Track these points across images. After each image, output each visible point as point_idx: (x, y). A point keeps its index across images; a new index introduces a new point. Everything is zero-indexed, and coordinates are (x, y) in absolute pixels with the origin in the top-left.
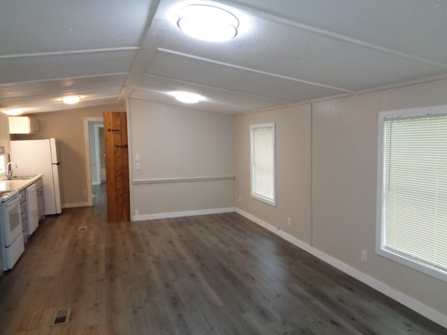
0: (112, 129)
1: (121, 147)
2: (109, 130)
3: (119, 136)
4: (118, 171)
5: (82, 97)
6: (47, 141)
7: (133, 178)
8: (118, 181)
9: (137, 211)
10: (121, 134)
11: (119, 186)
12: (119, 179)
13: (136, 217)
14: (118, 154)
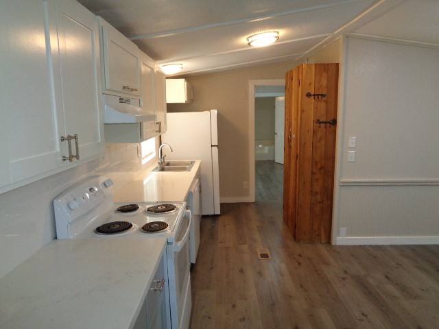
0: (313, 93)
1: (325, 123)
2: (309, 95)
3: (322, 105)
4: (316, 163)
5: (282, 32)
6: (207, 113)
7: (342, 176)
8: (317, 180)
9: (343, 230)
10: (326, 102)
11: (318, 187)
12: (318, 176)
13: (341, 238)
14: (319, 134)
